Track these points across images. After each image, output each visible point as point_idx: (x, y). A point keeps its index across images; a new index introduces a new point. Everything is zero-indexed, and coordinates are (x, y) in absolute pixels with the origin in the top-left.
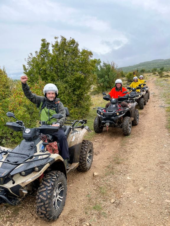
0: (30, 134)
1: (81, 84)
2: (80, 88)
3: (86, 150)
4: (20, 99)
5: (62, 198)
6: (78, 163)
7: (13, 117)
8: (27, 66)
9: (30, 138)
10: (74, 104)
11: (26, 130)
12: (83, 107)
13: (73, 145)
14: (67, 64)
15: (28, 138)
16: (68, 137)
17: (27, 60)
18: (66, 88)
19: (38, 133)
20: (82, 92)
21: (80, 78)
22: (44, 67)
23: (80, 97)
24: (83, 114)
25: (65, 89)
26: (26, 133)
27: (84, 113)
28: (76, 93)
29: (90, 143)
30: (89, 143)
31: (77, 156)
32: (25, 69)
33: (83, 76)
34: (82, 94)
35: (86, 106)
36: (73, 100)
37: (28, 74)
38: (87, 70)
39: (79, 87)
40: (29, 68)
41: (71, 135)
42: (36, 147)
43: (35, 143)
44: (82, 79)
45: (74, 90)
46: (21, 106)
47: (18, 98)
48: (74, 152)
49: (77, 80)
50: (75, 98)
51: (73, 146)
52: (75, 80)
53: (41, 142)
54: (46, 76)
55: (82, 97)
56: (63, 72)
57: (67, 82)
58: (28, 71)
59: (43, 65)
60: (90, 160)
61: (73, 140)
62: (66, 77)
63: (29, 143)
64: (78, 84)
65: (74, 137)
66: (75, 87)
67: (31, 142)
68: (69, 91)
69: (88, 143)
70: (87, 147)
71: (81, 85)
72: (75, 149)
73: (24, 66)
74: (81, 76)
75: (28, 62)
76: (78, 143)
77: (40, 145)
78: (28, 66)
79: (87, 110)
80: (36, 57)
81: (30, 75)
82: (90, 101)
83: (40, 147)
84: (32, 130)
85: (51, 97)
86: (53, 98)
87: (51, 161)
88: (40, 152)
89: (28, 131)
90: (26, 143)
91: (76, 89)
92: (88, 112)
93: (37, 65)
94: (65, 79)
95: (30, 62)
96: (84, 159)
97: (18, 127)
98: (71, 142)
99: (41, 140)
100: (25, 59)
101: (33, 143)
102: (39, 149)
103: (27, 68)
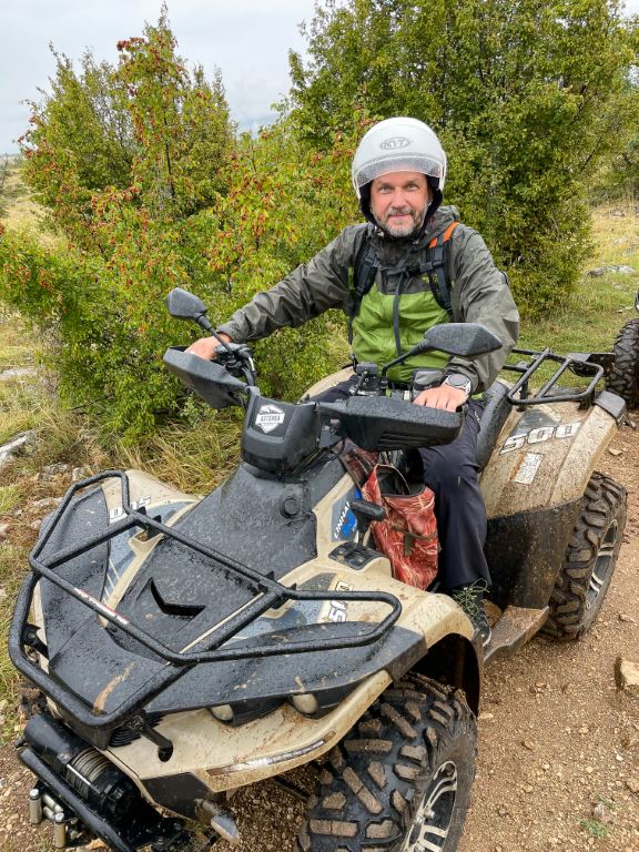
0: (278, 440)
1: (555, 143)
2: (548, 169)
3: (593, 537)
4: (257, 212)
5: (443, 833)
6: (543, 611)
7: (197, 320)
8: (308, 60)
9: (278, 461)
10: (507, 249)
11: (264, 408)
12: (546, 267)
13: (521, 504)
14: (494, 40)
15: (269, 460)
16: (496, 452)
17: (309, 28)
18: (476, 165)
19: (326, 435)
20: (552, 190)
21: (553, 110)
22: (383, 60)
23: (540, 213)
24: (543, 300)
25: (471, 173)
26: (259, 430)
27: (547, 297)
28: (525, 192)
29: (616, 496)
30: (613, 499)
31: (542, 574)
32: (298, 75)
33: (572, 103)
34: (554, 200)
35: (563, 259)
36: (501, 228)
37: (309, 98)
38: (598, 68)
39: (543, 163)
40: (316, 70)
41: (511, 442)
42: (311, 518)
43: (306, 495)
44: (566, 115)
45: (517, 177)
46: (262, 250)
47: (250, 208)
48: (526, 549)
49: (542, 121)
50: (515, 218)
51: (520, 514)
52: (528, 121)
53: (346, 483)
54: (390, 103)
55: (550, 216)
56: (474, 81)
57: (483, 135)
58: (308, 85)
59: (378, 49)
60: (600, 582)
61: (525, 477)
62: (482, 108)
63: (275, 492)
64: (539, 145)
65: (531, 458)
66: (520, 159)
67: (288, 486)
68: (488, 183)
69: (609, 495)
70: (598, 521)
71: (557, 152)
72: (532, 531)
73: (294, 59)
74: (563, 100)
75: (314, 38)
76: (556, 499)
77: (337, 510)
78: (311, 58)
79: (566, 280)
80: (348, 7)
81: (317, 103)
82: (584, 234)
83: (334, 523)
84: (294, 417)
85: (399, 211)
86: (412, 214)
87: (402, 658)
88: (334, 554)
89: (270, 418)
90: (260, 487)
91: (526, 169)
92: (570, 289)
93: (354, 51)
94: (475, 121)
95: (320, 38)
96: (577, 588)
97: (221, 386)
98: (510, 488)
99: (346, 471)
100: (303, 26)
101: (296, 490)
102: (329, 536)
103: (306, 68)
